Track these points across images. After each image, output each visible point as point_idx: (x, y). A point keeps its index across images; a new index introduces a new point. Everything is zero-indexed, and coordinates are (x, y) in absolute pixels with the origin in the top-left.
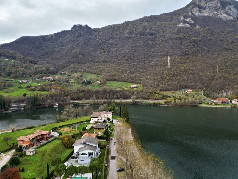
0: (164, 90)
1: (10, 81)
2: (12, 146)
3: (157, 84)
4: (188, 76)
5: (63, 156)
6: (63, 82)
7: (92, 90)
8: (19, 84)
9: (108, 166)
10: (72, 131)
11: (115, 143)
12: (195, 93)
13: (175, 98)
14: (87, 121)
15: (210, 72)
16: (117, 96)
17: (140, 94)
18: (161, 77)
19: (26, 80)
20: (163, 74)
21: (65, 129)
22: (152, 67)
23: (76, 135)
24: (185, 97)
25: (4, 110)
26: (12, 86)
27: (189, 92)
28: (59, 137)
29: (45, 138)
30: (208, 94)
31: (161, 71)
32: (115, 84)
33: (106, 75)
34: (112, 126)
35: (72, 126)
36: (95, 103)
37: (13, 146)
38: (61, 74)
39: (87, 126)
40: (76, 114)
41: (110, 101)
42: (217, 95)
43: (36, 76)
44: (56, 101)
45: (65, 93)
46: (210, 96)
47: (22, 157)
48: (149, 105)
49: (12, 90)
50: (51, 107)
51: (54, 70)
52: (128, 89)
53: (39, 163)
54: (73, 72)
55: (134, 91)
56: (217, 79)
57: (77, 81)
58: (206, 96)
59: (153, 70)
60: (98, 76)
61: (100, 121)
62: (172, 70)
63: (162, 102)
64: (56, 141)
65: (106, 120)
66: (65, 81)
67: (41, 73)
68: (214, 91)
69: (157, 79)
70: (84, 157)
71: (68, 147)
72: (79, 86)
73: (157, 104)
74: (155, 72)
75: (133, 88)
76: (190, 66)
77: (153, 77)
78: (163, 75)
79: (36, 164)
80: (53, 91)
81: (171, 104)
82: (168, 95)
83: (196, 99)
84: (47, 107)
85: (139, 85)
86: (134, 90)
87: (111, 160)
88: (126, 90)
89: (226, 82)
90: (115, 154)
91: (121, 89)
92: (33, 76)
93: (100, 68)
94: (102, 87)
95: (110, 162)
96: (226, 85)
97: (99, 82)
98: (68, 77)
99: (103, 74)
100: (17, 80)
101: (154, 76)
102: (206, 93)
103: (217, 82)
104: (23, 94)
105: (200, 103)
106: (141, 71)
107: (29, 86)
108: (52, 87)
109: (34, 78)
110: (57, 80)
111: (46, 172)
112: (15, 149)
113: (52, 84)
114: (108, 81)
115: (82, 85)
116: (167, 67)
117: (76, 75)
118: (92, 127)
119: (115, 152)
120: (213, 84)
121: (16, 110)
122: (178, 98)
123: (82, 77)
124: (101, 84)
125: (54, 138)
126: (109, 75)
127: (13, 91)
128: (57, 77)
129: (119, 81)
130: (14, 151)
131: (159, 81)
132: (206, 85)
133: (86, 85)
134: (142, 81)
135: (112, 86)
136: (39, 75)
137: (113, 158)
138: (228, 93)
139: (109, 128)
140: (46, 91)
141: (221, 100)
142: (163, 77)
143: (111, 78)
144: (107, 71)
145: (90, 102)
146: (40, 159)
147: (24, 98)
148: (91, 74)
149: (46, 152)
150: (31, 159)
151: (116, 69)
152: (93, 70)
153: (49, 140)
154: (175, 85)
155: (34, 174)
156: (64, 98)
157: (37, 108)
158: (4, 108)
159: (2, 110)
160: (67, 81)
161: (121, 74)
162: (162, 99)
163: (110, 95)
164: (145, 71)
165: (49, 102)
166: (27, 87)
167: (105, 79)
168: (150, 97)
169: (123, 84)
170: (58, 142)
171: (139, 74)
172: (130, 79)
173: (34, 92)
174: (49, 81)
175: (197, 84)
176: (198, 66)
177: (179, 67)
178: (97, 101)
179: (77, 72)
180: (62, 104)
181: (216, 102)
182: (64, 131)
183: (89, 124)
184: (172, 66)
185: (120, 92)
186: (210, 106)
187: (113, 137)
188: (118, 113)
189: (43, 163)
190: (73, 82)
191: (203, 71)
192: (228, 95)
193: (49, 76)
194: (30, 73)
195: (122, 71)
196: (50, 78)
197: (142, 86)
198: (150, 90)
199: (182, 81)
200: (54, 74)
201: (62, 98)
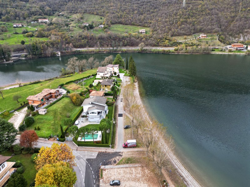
0: (176, 35)
1: (3, 25)
2: (23, 104)
3: (168, 28)
4: (205, 18)
5: (74, 114)
6: (62, 26)
7: (95, 36)
8: (13, 29)
9: (116, 123)
10: (79, 88)
11: (122, 100)
12: (209, 38)
13: (187, 45)
14: (93, 75)
15: (231, 12)
16: (124, 43)
17: (149, 41)
18: (174, 19)
19: (21, 24)
20: (176, 14)
21: (72, 85)
22: (165, 6)
23: (84, 92)
24: (198, 43)
25: (5, 60)
26: (6, 31)
27: (204, 37)
28: (67, 94)
29: (54, 97)
30: (223, 39)
31: (175, 11)
32: (121, 27)
33: (110, 16)
34: (119, 81)
35: (79, 82)
36: (99, 51)
37: (25, 104)
38: (59, 16)
39: (93, 82)
40: (81, 66)
41: (116, 49)
42: (233, 40)
43: (30, 18)
44: (58, 49)
45: (66, 40)
46: (225, 41)
47: (35, 116)
48: (158, 53)
49: (7, 36)
50: (54, 56)
51: (50, 10)
52: (136, 35)
53: (53, 122)
54: (72, 12)
55: (142, 37)
56: (237, 21)
57: (78, 25)
58: (221, 41)
59: (165, 10)
60: (101, 18)
61: (106, 76)
62: (187, 10)
63: (172, 49)
64: (65, 100)
65: (112, 74)
66: (64, 24)
67: (36, 15)
68: (231, 35)
69: (170, 22)
70: (94, 116)
71: (78, 105)
72: (81, 31)
73: (166, 52)
74: (167, 12)
75: (142, 33)
76: (209, 4)
77: (165, 19)
78: (176, 16)
79: (50, 123)
80: (53, 38)
81: (182, 51)
82: (180, 41)
83: (209, 45)
84: (50, 56)
85: (148, 29)
86: (142, 35)
87: (119, 118)
88: (133, 35)
89: (246, 24)
90: (122, 111)
91: (128, 35)
92: (27, 18)
93: (102, 7)
94: (107, 32)
95: (118, 120)
96: (245, 28)
97: (103, 26)
98: (67, 20)
99: (107, 15)
100: (10, 23)
101: (166, 17)
102: (222, 38)
103: (237, 24)
104: (20, 41)
105: (213, 50)
106: (151, 10)
107: (26, 31)
108: (51, 33)
109: (29, 21)
110: (55, 23)
111: (60, 130)
112: (27, 107)
113: (50, 29)
114: (113, 24)
115: (83, 29)
116: (182, 6)
117: (76, 16)
118: (99, 83)
119: (122, 109)
120: (231, 27)
121: (17, 60)
122: (190, 44)
123: (83, 19)
124: (105, 28)
125: (62, 96)
126: (114, 17)
127: (9, 37)
128: (54, 19)
129: (126, 24)
130: (26, 109)
131: (170, 24)
132: (223, 28)
133: (88, 29)
134: (152, 24)
135: (117, 30)
136: (34, 17)
137: (121, 115)
138: (246, 37)
139: (115, 84)
140: (44, 37)
141: (237, 46)
142: (176, 19)
143: (117, 21)
144: (111, 11)
145: (94, 51)
146: (53, 118)
147: (23, 46)
148: (93, 16)
149: (57, 111)
150: (44, 118)
151: (122, 9)
152: (95, 10)
153: (58, 97)
154: (189, 28)
155: (49, 132)
156: (65, 46)
157: (39, 58)
158: (5, 58)
159: (3, 61)
160: (67, 25)
161: (128, 15)
162: (172, 45)
163: (116, 42)
164: (156, 11)
165: (51, 51)
166: (23, 32)
167: (109, 22)
168: (160, 44)
169: (131, 28)
170: (66, 100)
171: (149, 15)
172: (138, 22)
173: (32, 38)
174: (46, 25)
175: (213, 27)
176: (218, 4)
177: (196, 5)
178: (102, 49)
179: (76, 13)
180: (64, 53)
181: (230, 48)
182: (71, 88)
183: (96, 79)
184: (188, 4)
185: (126, 38)
186: (223, 53)
187: (120, 93)
188: (125, 65)
189: (56, 122)
190: (73, 26)
191: (223, 10)
192: (245, 40)
193: (45, 18)
194: (23, 14)
195: (129, 11)
196: (47, 20)
197: (151, 30)
198: (161, 36)
199: (197, 23)
200: (50, 15)
201: (64, 46)
